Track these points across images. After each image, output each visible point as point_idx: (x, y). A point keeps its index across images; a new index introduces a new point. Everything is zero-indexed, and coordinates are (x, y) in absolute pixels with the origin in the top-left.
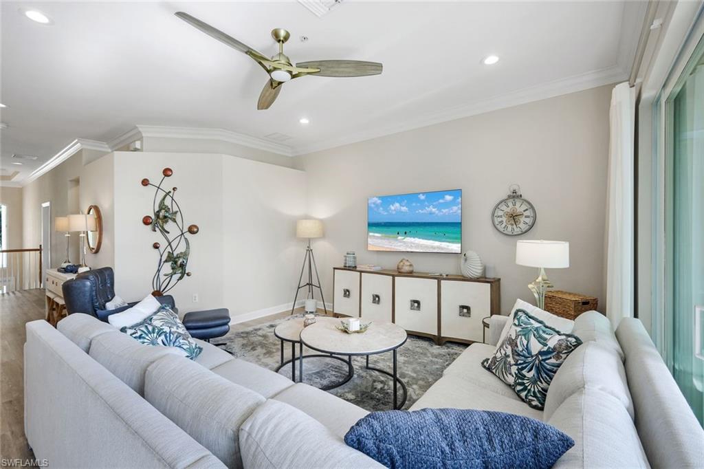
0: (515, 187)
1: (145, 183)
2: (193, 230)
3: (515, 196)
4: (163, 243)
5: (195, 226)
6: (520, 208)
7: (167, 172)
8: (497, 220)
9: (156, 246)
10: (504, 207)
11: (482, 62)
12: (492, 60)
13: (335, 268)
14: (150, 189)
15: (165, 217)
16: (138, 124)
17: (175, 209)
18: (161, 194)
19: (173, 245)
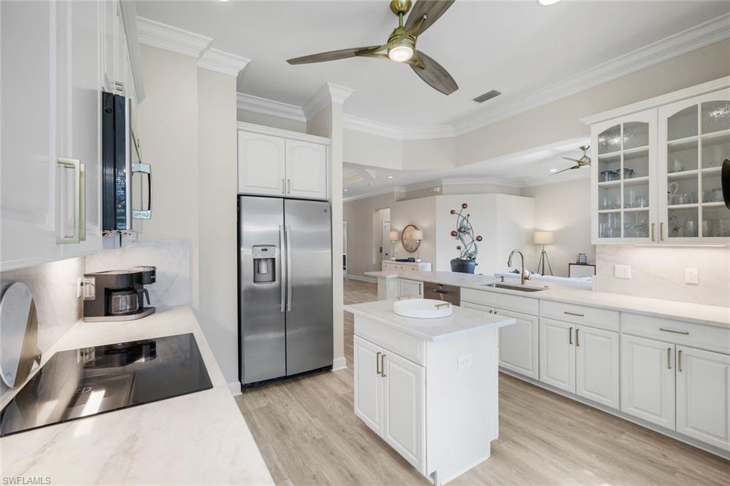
1: (452, 212)
2: (479, 239)
4: (463, 247)
5: (479, 237)
7: (464, 206)
9: (459, 248)
13: (570, 264)
14: (455, 216)
15: (464, 231)
16: (443, 178)
17: (469, 227)
18: (461, 218)
19: (468, 247)
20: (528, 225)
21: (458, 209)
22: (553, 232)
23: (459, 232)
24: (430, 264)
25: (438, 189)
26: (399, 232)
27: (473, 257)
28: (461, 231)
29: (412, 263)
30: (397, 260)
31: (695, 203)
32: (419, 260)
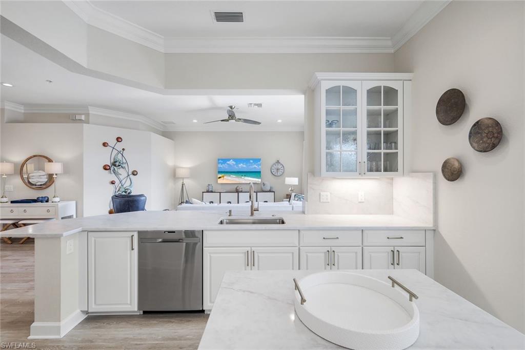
0: (278, 159)
1: (105, 144)
2: (134, 173)
3: (278, 162)
4: (117, 181)
5: (135, 171)
6: (280, 167)
7: (119, 139)
8: (272, 171)
9: (113, 183)
10: (274, 166)
11: (277, 121)
12: (279, 121)
13: (203, 192)
14: (109, 149)
15: (119, 166)
16: (90, 106)
17: (124, 161)
18: (115, 152)
19: (123, 182)
20: (171, 163)
21: (112, 142)
22: (190, 168)
23: (113, 166)
24: (74, 202)
25: (83, 117)
26: (15, 164)
27: (129, 191)
28: (115, 165)
29: (45, 204)
30: (12, 202)
31: (378, 149)
32: (57, 199)
